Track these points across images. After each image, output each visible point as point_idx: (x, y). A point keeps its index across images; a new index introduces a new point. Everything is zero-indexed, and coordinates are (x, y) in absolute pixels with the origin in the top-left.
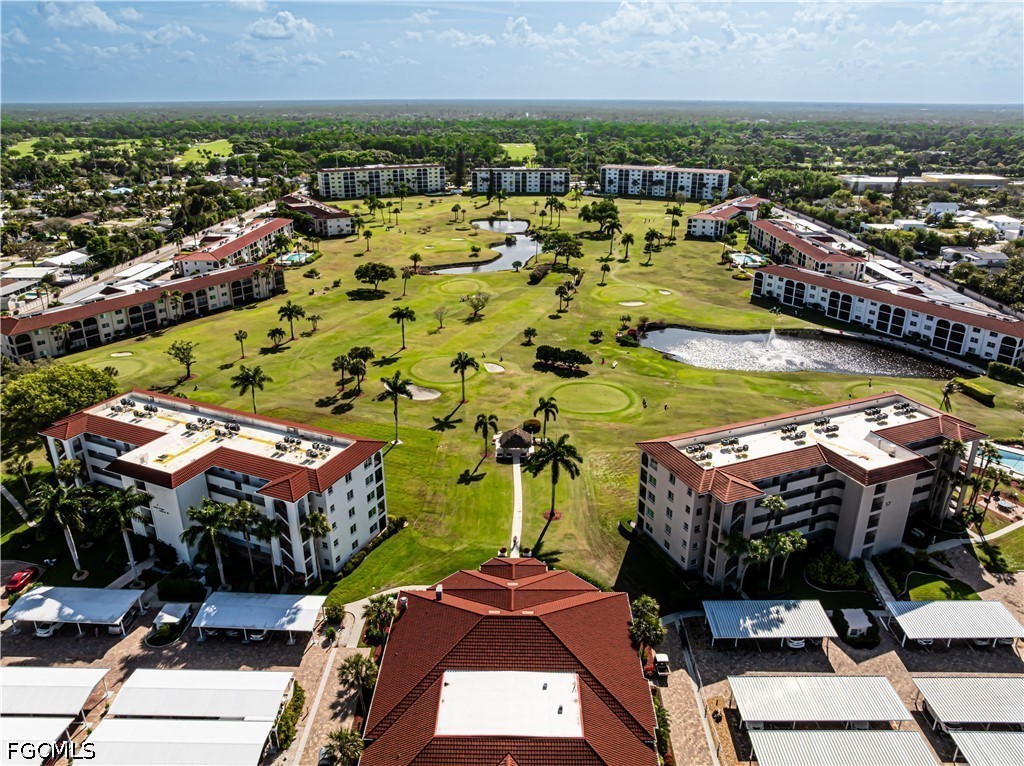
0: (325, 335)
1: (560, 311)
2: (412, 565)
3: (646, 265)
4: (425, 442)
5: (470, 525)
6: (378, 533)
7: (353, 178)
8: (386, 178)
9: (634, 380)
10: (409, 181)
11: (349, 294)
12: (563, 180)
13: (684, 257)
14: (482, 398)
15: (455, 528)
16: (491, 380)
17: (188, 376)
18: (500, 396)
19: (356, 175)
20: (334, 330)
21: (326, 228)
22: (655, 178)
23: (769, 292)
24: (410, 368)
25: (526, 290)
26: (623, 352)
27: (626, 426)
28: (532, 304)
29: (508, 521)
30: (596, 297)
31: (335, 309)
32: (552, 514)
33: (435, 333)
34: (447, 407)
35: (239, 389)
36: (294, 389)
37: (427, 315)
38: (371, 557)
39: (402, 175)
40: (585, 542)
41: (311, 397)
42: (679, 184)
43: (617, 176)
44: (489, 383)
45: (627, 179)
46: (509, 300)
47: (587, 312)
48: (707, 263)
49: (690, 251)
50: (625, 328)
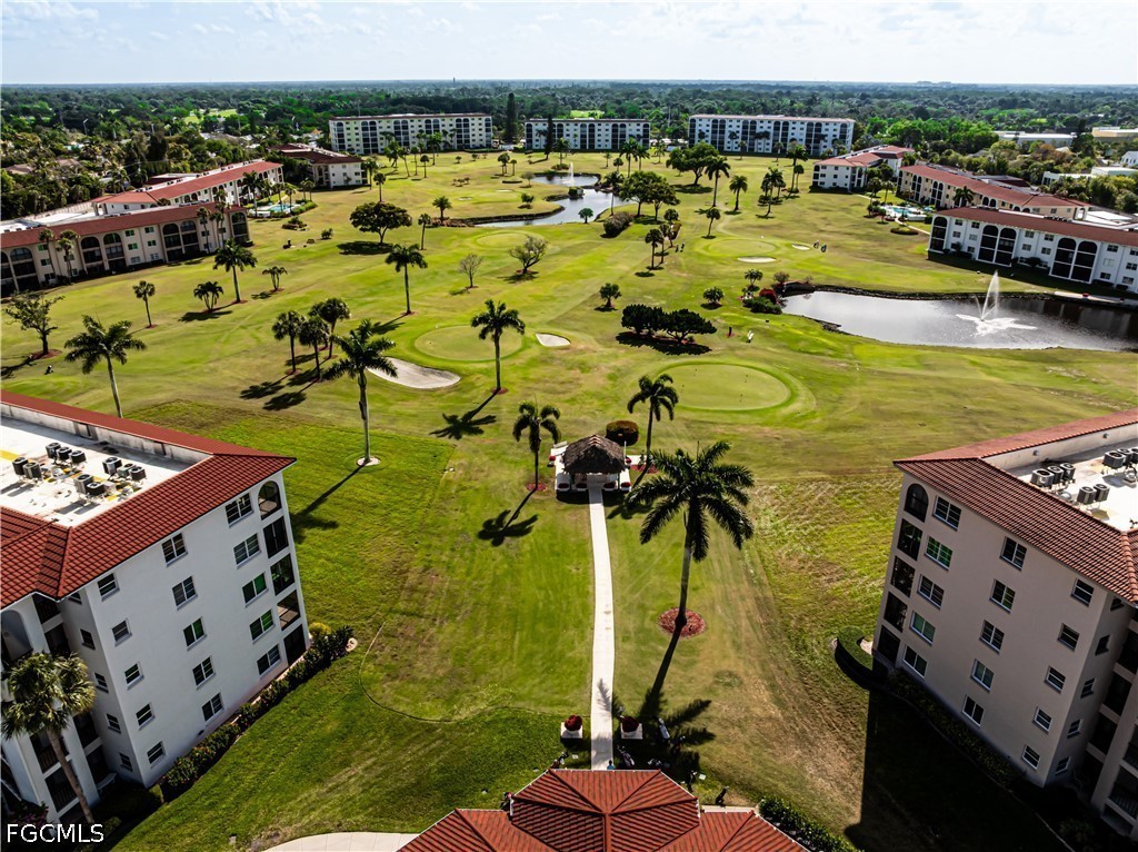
0: (290, 297)
1: (653, 268)
2: (345, 764)
3: (766, 217)
4: (423, 462)
5: (498, 647)
6: (281, 671)
7: (375, 129)
8: (416, 129)
9: (788, 360)
10: (445, 133)
11: (341, 246)
12: (641, 133)
13: (816, 210)
14: (530, 385)
15: (460, 657)
16: (547, 358)
17: (46, 352)
18: (563, 383)
19: (378, 125)
20: (307, 290)
21: (327, 176)
22: (758, 130)
23: (957, 246)
24: (413, 341)
25: (599, 245)
26: (760, 320)
27: (795, 432)
28: (609, 260)
29: (583, 638)
30: (702, 252)
31: (314, 265)
32: (681, 620)
33: (461, 293)
34: (470, 400)
35: (80, 362)
36: (214, 370)
37: (452, 272)
38: (254, 738)
39: (437, 126)
40: (765, 696)
41: (236, 384)
42: (790, 137)
43: (710, 128)
44: (544, 362)
45: (723, 132)
46: (575, 255)
47: (690, 269)
48: (849, 216)
49: (821, 204)
50: (753, 288)
